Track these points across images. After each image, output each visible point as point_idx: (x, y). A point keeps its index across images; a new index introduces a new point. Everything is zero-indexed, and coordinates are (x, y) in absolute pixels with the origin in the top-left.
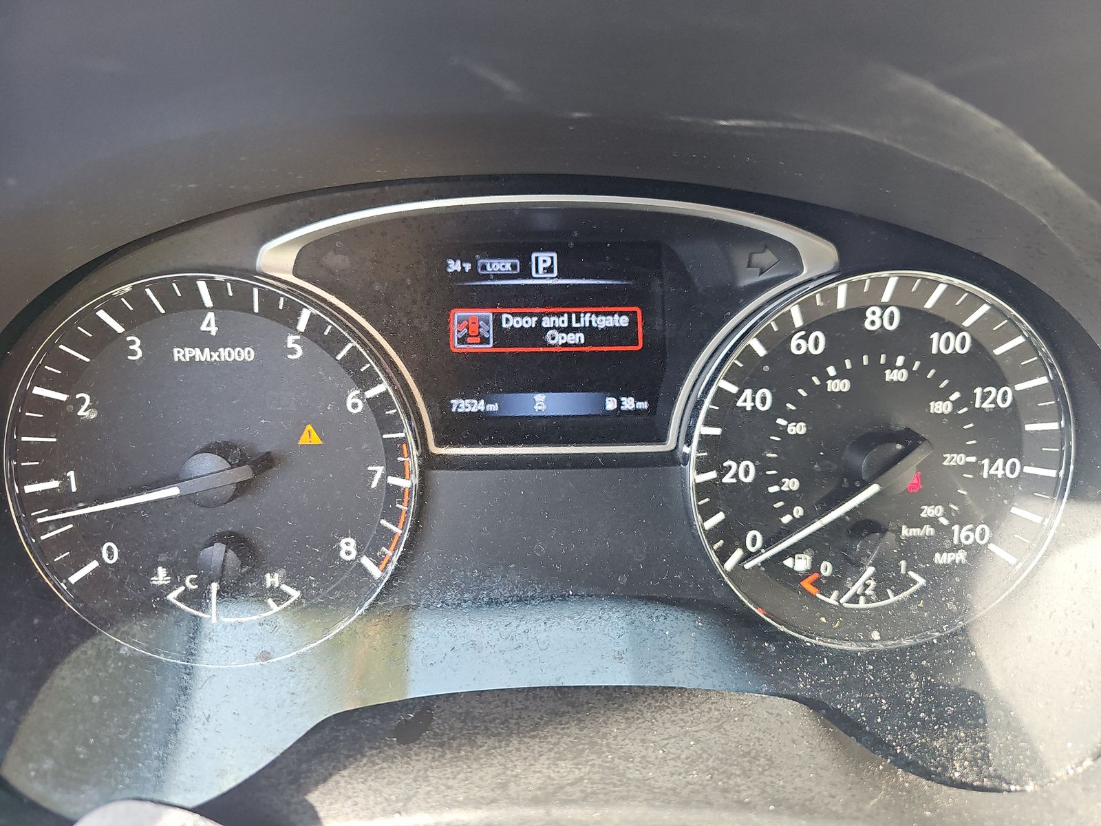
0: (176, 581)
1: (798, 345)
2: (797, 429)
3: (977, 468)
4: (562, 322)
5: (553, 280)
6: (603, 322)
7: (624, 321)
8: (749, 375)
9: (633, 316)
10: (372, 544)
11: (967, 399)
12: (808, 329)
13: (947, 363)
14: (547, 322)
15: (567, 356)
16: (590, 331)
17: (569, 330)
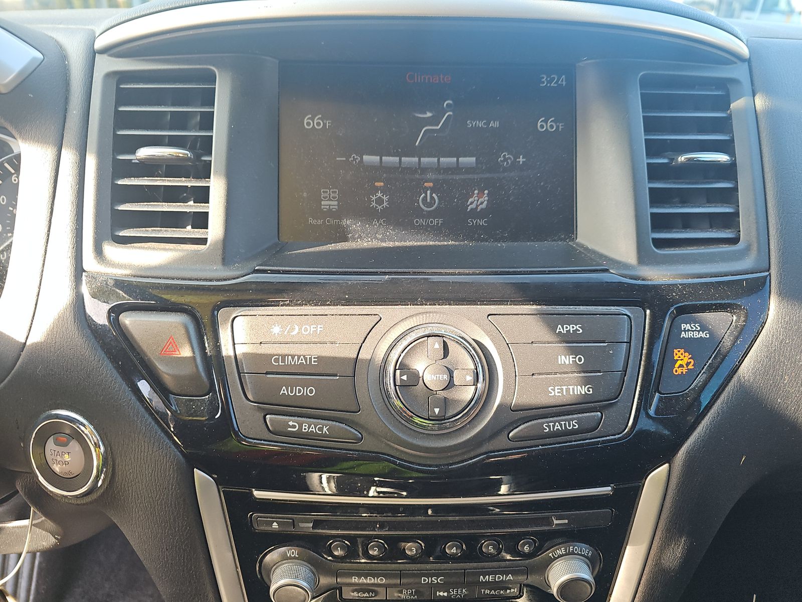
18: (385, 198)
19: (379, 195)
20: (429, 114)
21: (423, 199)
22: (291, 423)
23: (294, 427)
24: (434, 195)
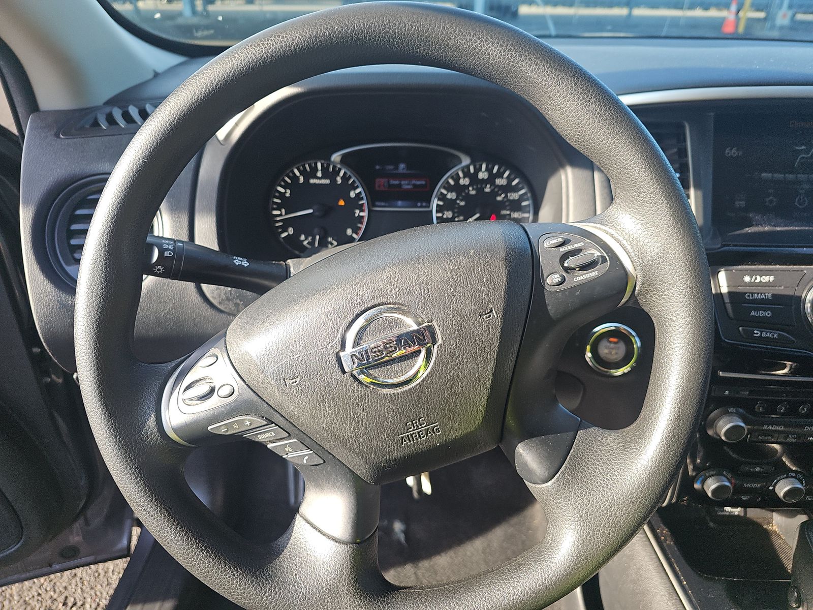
0: (306, 239)
1: (462, 182)
2: (462, 203)
3: (510, 215)
4: (406, 182)
5: (405, 171)
6: (418, 183)
7: (423, 183)
8: (449, 188)
9: (426, 181)
10: (356, 230)
11: (506, 196)
12: (464, 177)
13: (501, 187)
14: (403, 182)
15: (408, 191)
16: (415, 185)
17: (408, 184)
18: (775, 200)
19: (771, 198)
20: (803, 147)
21: (798, 200)
22: (755, 332)
23: (757, 334)
24: (805, 198)
